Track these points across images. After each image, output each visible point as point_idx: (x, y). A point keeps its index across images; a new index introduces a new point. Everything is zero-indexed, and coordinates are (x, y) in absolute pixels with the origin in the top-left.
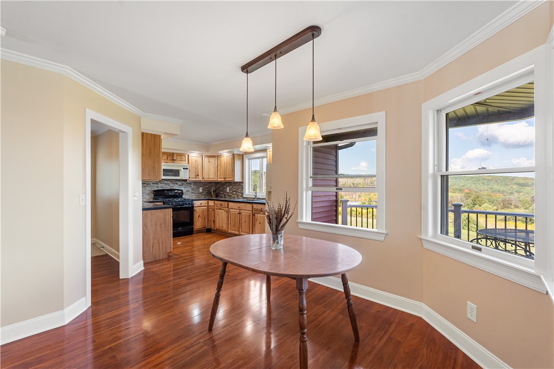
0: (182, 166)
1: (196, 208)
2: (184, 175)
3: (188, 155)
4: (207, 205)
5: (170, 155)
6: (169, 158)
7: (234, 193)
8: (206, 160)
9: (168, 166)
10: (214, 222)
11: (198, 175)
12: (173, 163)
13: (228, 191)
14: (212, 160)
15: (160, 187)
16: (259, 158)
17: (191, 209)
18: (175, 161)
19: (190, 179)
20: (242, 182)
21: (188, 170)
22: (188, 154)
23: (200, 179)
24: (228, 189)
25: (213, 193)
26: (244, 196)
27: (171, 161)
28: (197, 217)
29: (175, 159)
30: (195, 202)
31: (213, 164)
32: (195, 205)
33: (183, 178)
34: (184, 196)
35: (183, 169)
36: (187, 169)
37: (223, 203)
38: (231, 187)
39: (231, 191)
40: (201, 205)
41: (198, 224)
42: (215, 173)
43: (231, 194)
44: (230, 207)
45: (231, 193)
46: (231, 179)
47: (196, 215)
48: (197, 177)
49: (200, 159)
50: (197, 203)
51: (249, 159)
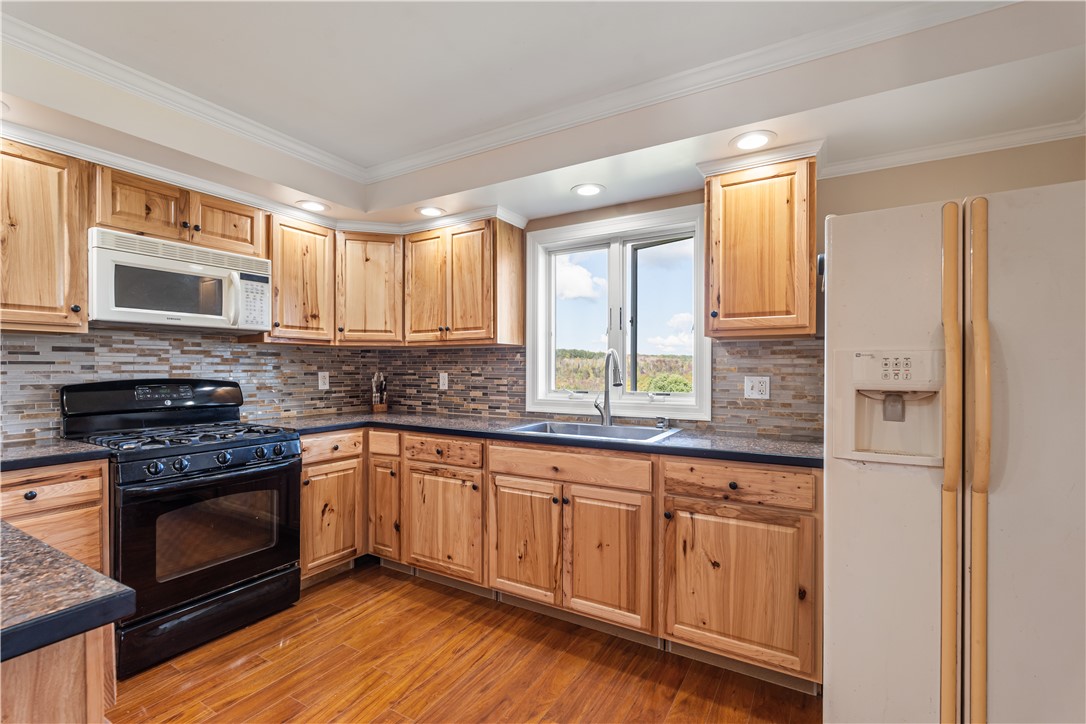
0: (233, 263)
1: (311, 471)
2: (244, 308)
3: (268, 218)
4: (359, 449)
5: (165, 198)
6: (156, 213)
7: (478, 394)
8: (352, 251)
9: (151, 252)
10: (398, 527)
11: (315, 317)
12: (182, 240)
13: (444, 385)
14: (382, 253)
15: (107, 365)
16: (605, 242)
17: (287, 480)
18: (198, 236)
19: (278, 332)
20: (520, 350)
21: (268, 288)
22: (270, 209)
23: (325, 332)
24: (444, 378)
25: (376, 396)
26: (529, 408)
27: (169, 231)
28: (318, 511)
29: (195, 218)
30: (306, 441)
31: (384, 266)
32: (306, 458)
33: (242, 325)
34: (243, 411)
35: (244, 277)
36: (265, 280)
37: (456, 443)
38: (456, 370)
39: (460, 387)
40: (337, 454)
41: (321, 547)
42: (394, 309)
43: (457, 400)
44: (492, 466)
45: (458, 393)
46: (482, 333)
47: (311, 504)
48: (313, 323)
49: (322, 245)
50: (314, 447)
51: (549, 252)
